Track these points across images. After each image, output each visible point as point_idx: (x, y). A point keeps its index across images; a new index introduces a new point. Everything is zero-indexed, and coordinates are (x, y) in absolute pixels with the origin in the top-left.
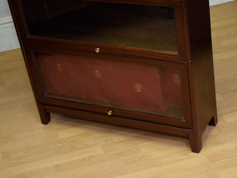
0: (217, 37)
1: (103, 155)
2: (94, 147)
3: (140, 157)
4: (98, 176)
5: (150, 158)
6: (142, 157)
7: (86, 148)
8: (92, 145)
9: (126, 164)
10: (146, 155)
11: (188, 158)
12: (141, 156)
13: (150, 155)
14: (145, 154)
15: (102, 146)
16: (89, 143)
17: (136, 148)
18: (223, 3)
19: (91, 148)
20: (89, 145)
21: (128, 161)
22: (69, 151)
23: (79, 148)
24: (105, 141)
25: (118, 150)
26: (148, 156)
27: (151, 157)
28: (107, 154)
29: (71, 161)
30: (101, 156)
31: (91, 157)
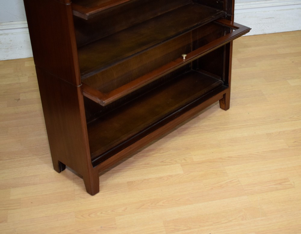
0: (293, 62)
1: (183, 176)
2: (172, 166)
4: (180, 199)
6: (230, 182)
7: (163, 165)
8: (169, 162)
9: (212, 189)
10: (235, 181)
11: (285, 189)
12: (228, 181)
13: (239, 181)
14: (233, 179)
15: (182, 166)
16: (165, 160)
17: (221, 171)
18: (293, 31)
19: (168, 166)
20: (165, 162)
21: (214, 185)
22: (143, 166)
23: (154, 164)
24: (184, 159)
25: (200, 172)
26: (237, 182)
27: (240, 183)
28: (188, 174)
29: (145, 179)
30: (181, 176)
31: (170, 176)
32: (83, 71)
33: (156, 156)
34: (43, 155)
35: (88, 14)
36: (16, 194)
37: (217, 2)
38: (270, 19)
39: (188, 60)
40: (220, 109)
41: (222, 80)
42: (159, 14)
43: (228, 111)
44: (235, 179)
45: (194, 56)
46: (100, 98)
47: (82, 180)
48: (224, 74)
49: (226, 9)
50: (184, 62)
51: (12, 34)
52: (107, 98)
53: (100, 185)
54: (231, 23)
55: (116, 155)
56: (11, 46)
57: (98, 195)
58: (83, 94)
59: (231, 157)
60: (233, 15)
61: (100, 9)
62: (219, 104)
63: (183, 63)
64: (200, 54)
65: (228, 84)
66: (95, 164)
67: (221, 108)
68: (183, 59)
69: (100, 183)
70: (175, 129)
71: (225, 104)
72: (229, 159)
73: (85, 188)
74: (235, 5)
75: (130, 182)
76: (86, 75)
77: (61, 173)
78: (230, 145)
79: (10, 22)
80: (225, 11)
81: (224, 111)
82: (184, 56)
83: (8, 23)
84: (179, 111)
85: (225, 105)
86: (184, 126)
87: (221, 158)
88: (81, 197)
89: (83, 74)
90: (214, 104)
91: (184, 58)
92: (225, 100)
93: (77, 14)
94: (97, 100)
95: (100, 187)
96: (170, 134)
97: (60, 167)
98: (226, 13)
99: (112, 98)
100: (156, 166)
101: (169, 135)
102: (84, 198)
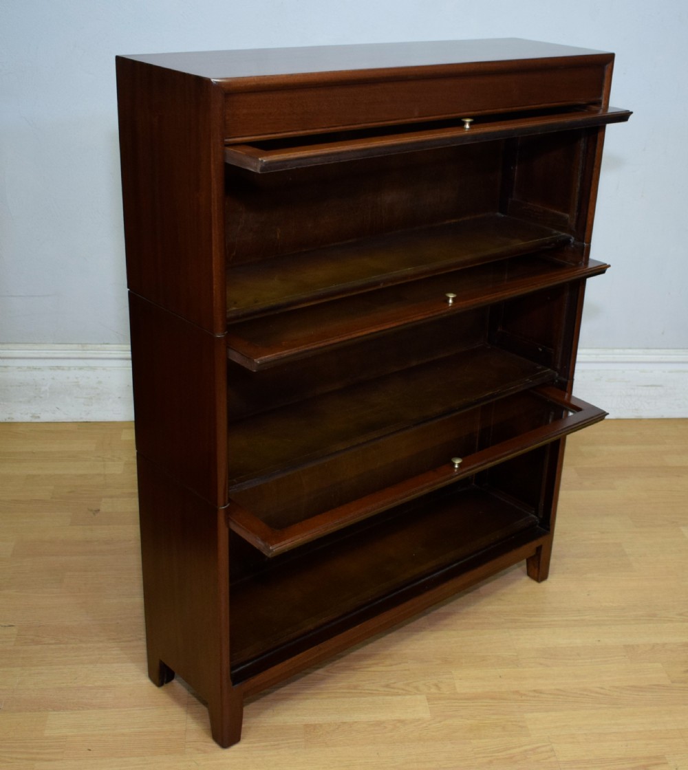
1: (429, 724)
2: (408, 697)
3: (526, 751)
5: (553, 759)
6: (532, 750)
7: (387, 695)
8: (403, 689)
9: (491, 762)
10: (544, 749)
12: (527, 747)
13: (552, 750)
14: (539, 745)
15: (428, 699)
17: (516, 721)
19: (399, 698)
20: (392, 688)
21: (496, 754)
22: (342, 692)
23: (368, 690)
24: (436, 685)
25: (468, 719)
26: (547, 752)
27: (555, 756)
28: (440, 722)
29: (345, 723)
30: (425, 725)
31: (400, 721)
32: (235, 474)
33: (374, 671)
34: (130, 641)
35: (258, 361)
36: (59, 724)
37: (541, 350)
38: (654, 388)
39: (464, 470)
40: (526, 578)
41: (537, 516)
42: (414, 363)
43: (544, 584)
44: (545, 744)
45: (479, 464)
46: (264, 540)
47: (205, 709)
48: (542, 504)
49: (558, 367)
50: (457, 475)
51: (104, 369)
52: (279, 539)
53: (243, 726)
54: (566, 397)
55: (287, 662)
56: (98, 394)
57: (235, 747)
58: (228, 526)
59: (541, 693)
60: (572, 379)
61: (286, 353)
62: (525, 566)
63: (453, 477)
64: (491, 461)
65: (549, 525)
66: (237, 679)
67: (529, 574)
68: (455, 468)
69: (244, 720)
70: (425, 614)
71: (539, 568)
72: (535, 697)
73: (210, 727)
74: (579, 351)
75: (311, 725)
76: (239, 484)
77: (163, 687)
78: (541, 664)
79: (104, 344)
80: (555, 369)
81: (534, 584)
82: (457, 462)
83: (99, 346)
84: (435, 575)
85: (538, 570)
86: (443, 610)
87: (517, 692)
88: (198, 750)
89: (235, 480)
90: (515, 565)
91: (456, 466)
92: (539, 559)
93: (236, 357)
94: (258, 543)
95: (243, 730)
96: (412, 625)
97: (162, 674)
98: (557, 375)
99: (290, 540)
100: (372, 694)
101: (409, 625)
102: (205, 752)
